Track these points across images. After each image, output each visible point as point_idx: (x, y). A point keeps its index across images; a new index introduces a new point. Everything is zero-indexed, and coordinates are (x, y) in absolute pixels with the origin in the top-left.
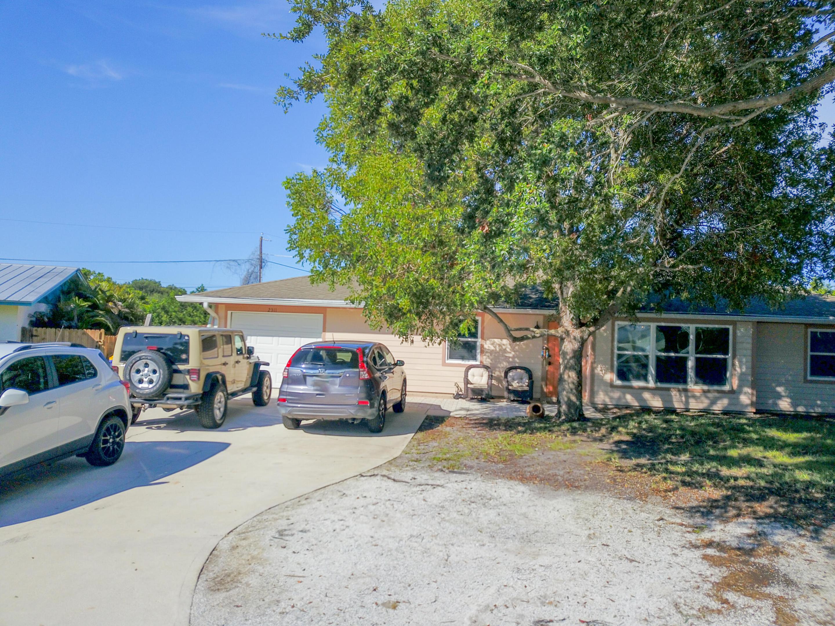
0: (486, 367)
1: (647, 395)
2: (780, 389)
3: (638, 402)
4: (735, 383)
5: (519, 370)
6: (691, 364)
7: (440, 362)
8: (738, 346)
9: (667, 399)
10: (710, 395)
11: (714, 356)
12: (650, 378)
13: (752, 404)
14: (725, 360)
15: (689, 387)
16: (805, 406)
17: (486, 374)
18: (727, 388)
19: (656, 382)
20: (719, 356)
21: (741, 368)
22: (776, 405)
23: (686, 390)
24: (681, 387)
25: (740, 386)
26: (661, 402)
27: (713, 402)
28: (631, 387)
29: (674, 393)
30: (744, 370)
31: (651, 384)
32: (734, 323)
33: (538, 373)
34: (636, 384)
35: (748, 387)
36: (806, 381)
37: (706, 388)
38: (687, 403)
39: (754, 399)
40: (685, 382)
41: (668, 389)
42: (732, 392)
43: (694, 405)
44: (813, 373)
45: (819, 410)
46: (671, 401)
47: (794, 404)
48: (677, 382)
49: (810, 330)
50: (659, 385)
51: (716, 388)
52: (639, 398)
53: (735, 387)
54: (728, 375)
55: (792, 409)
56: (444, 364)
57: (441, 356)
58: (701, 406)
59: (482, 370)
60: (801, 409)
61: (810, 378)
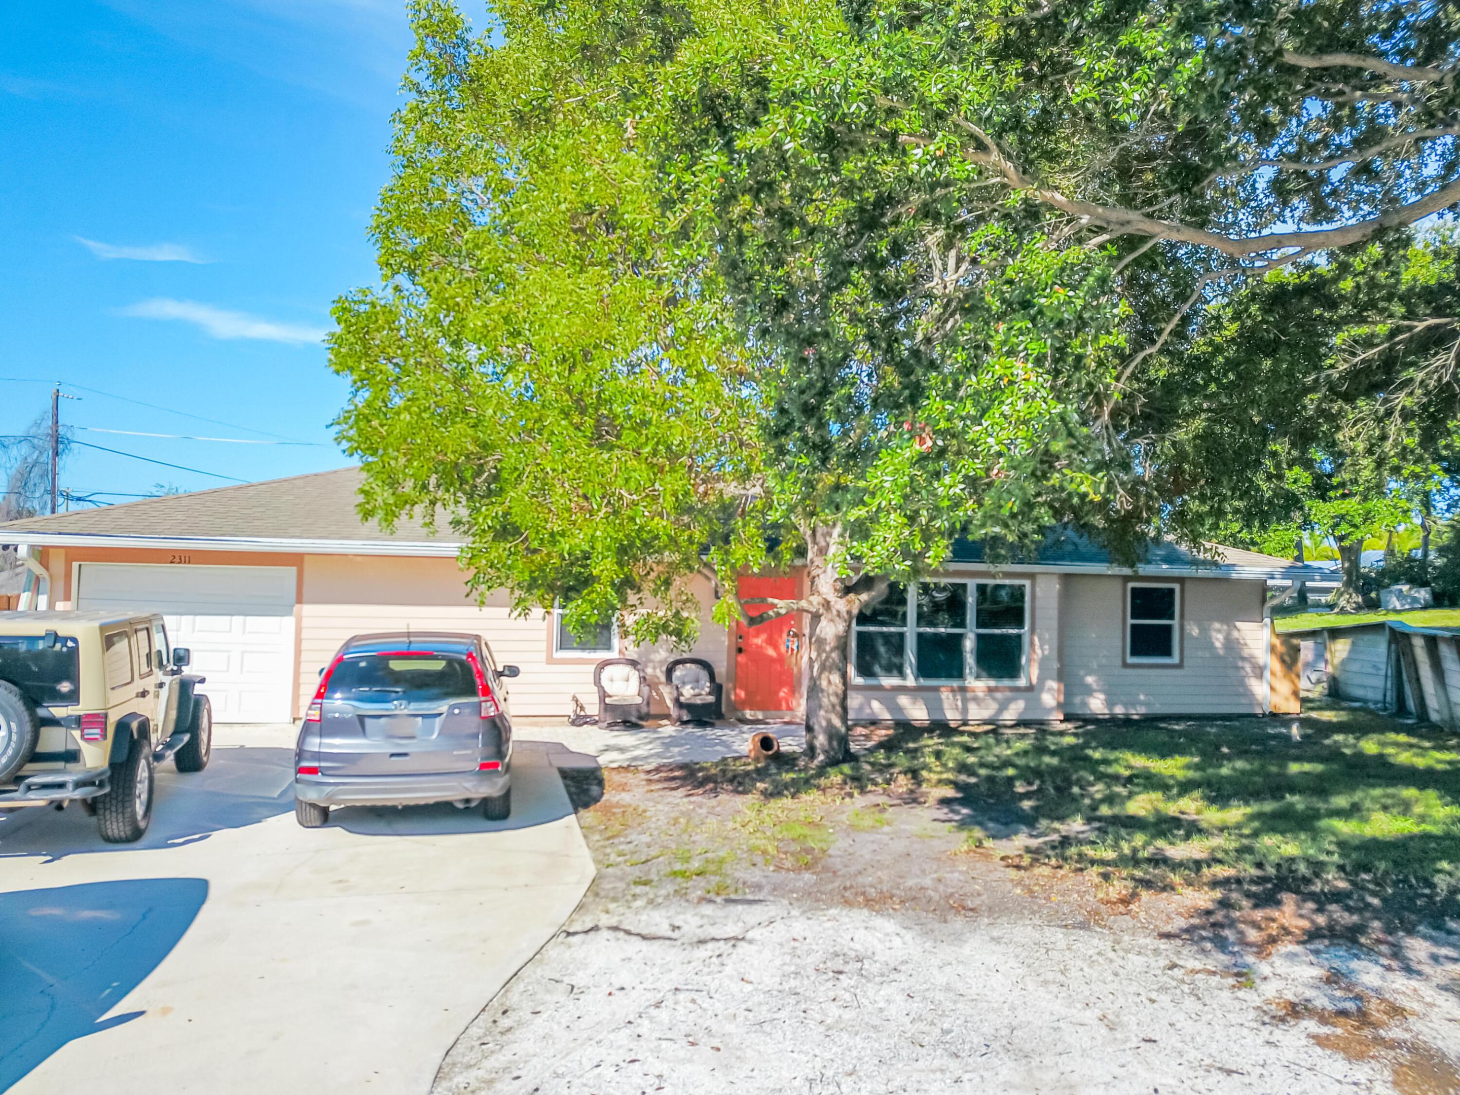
0: (633, 663)
1: (904, 700)
2: (1090, 680)
3: (891, 714)
4: (1035, 673)
5: (688, 665)
6: (969, 644)
7: (543, 656)
8: (1038, 613)
9: (934, 706)
10: (999, 695)
11: (1004, 631)
12: (908, 671)
13: (1060, 706)
14: (1019, 636)
15: (967, 684)
16: (1125, 705)
17: (634, 676)
18: (1022, 682)
19: (916, 678)
20: (1011, 631)
21: (1042, 650)
22: (1085, 704)
23: (963, 689)
24: (955, 683)
25: (1042, 679)
26: (925, 711)
27: (1003, 707)
28: (880, 688)
29: (945, 695)
30: (1046, 652)
31: (911, 681)
32: (1032, 576)
33: (721, 669)
34: (888, 681)
35: (1053, 679)
36: (1125, 665)
37: (992, 683)
38: (965, 710)
39: (1062, 699)
40: (961, 675)
41: (936, 689)
42: (1030, 688)
43: (976, 713)
44: (1134, 653)
45: (1143, 710)
46: (941, 709)
47: (1110, 703)
48: (949, 676)
49: (1131, 585)
50: (922, 681)
51: (1007, 682)
52: (894, 707)
53: (1034, 680)
54: (1024, 660)
55: (1106, 711)
56: (550, 661)
57: (543, 646)
58: (986, 714)
59: (627, 669)
60: (1119, 710)
61: (1130, 660)
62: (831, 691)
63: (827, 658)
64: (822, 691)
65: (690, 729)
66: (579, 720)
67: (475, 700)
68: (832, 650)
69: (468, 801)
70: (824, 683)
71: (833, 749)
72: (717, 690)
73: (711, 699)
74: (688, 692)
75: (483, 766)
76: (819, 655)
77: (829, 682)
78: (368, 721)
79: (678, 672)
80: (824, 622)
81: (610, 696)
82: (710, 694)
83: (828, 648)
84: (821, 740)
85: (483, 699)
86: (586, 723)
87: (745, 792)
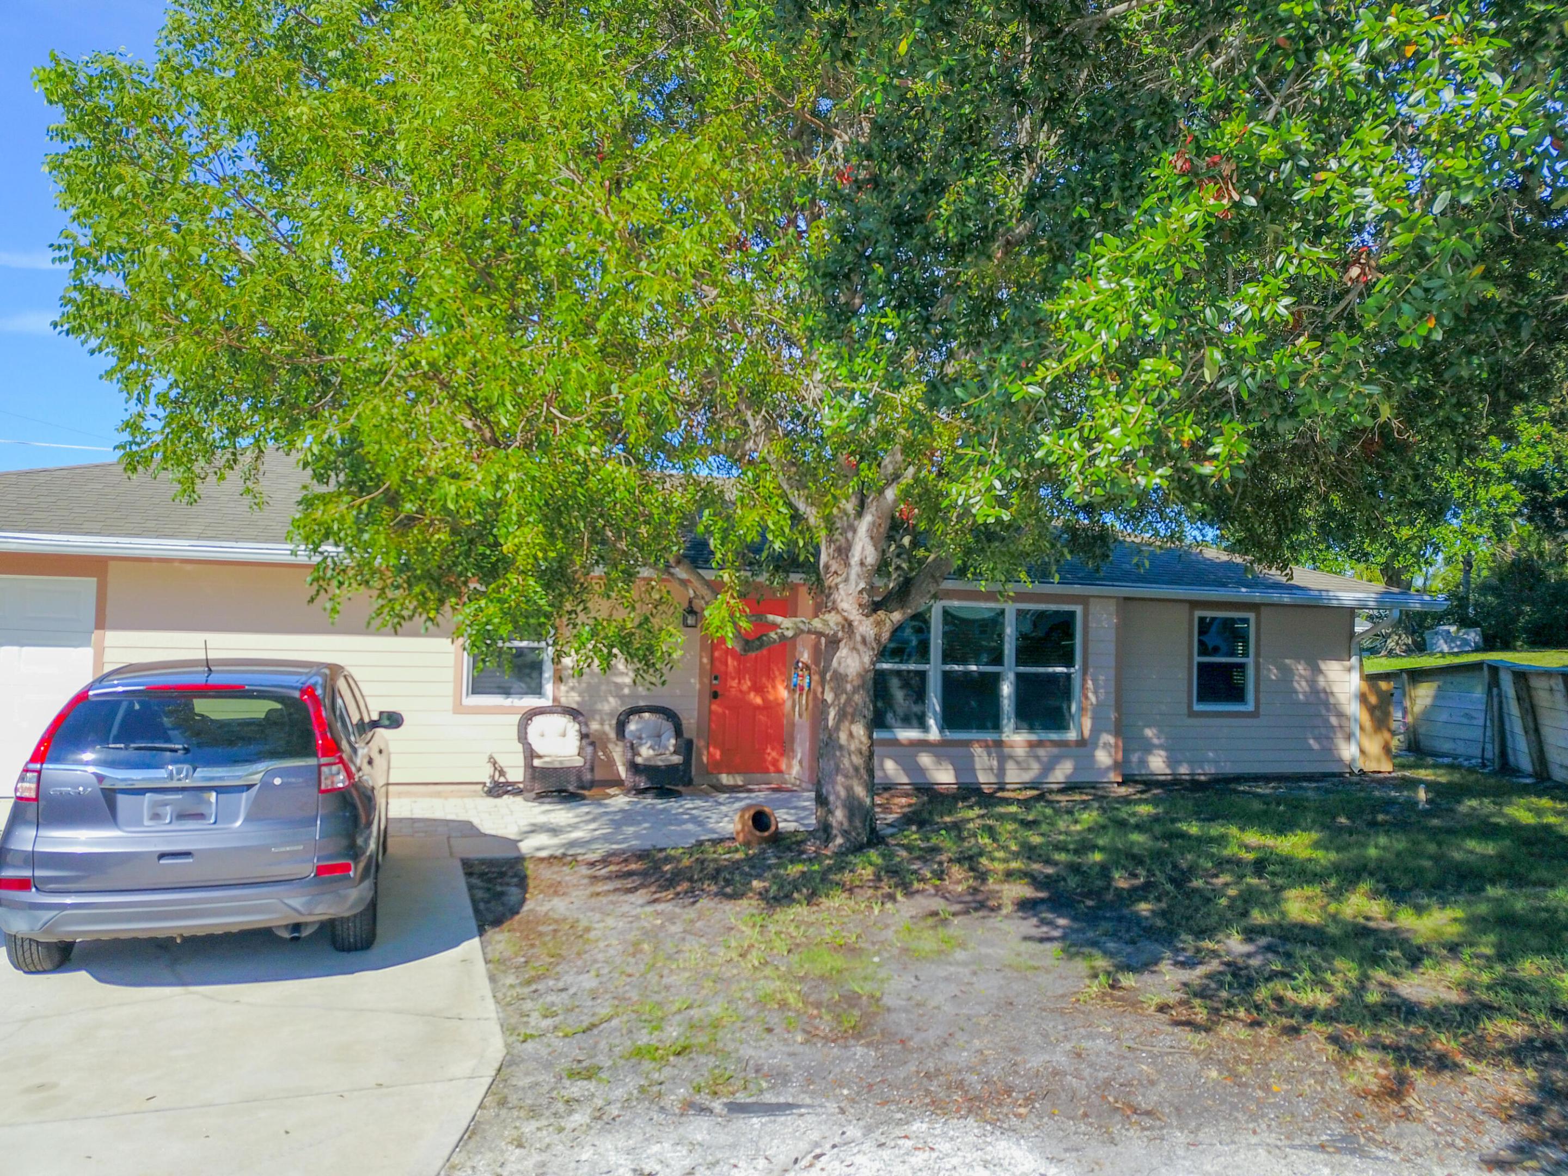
0: (573, 713)
1: (925, 760)
2: (1149, 732)
3: (908, 776)
4: (1087, 724)
5: (646, 715)
6: (1007, 689)
7: (449, 703)
8: (1092, 647)
9: (964, 766)
10: (1041, 752)
11: (1050, 670)
12: (931, 722)
13: (1117, 766)
14: (1068, 676)
15: (1004, 737)
16: (1191, 763)
17: (573, 728)
18: (1072, 735)
19: (941, 729)
20: (1059, 669)
21: (1096, 693)
22: (1143, 762)
23: (999, 744)
24: (989, 736)
25: (1096, 731)
26: (952, 773)
27: (1048, 768)
28: (896, 742)
29: (978, 751)
30: (1102, 697)
31: (934, 734)
32: (1084, 600)
33: (690, 721)
34: (907, 734)
35: (1108, 732)
36: (1192, 714)
37: (1033, 737)
38: (1002, 770)
39: (1120, 756)
40: (997, 727)
41: (967, 744)
42: (1082, 742)
43: (1013, 776)
44: (1202, 698)
45: (1211, 769)
46: (973, 770)
47: (1172, 762)
48: (982, 727)
49: (1198, 613)
50: (949, 735)
51: (1054, 736)
52: (912, 768)
53: (1087, 733)
54: (1074, 708)
55: (1168, 771)
56: (459, 708)
57: (449, 689)
58: (1027, 777)
59: (561, 721)
60: (1184, 769)
61: (1197, 707)
62: (853, 748)
63: (849, 700)
64: (841, 747)
65: (649, 800)
66: (498, 789)
67: (312, 761)
68: (856, 689)
69: (297, 927)
70: (843, 737)
71: (855, 828)
72: (686, 748)
73: (677, 759)
74: (646, 753)
75: (321, 870)
76: (837, 696)
77: (851, 735)
78: (121, 799)
79: (632, 727)
80: (843, 652)
81: (540, 757)
82: (675, 752)
83: (849, 687)
84: (839, 815)
85: (324, 760)
86: (507, 792)
87: (736, 896)
